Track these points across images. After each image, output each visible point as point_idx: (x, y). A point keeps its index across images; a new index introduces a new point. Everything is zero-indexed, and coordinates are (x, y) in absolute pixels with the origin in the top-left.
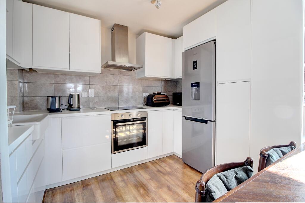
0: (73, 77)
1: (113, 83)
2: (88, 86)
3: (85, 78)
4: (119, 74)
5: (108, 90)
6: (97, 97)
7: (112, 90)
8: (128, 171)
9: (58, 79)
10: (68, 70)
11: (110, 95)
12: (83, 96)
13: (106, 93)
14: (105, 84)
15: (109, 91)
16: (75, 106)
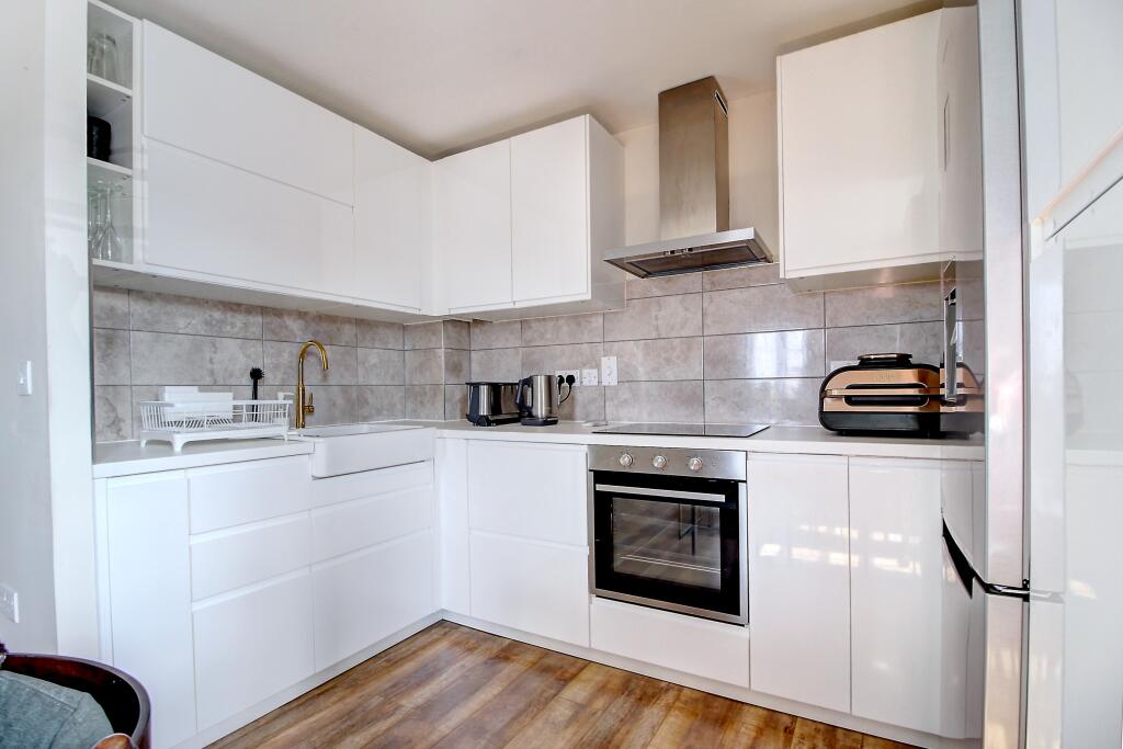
0: (561, 322)
1: (682, 328)
2: (600, 347)
3: (590, 322)
4: (708, 287)
5: (663, 356)
6: (627, 385)
7: (678, 357)
8: (638, 692)
9: (528, 334)
10: (511, 306)
11: (670, 375)
12: (586, 383)
13: (656, 370)
14: (654, 335)
15: (668, 361)
16: (540, 410)
